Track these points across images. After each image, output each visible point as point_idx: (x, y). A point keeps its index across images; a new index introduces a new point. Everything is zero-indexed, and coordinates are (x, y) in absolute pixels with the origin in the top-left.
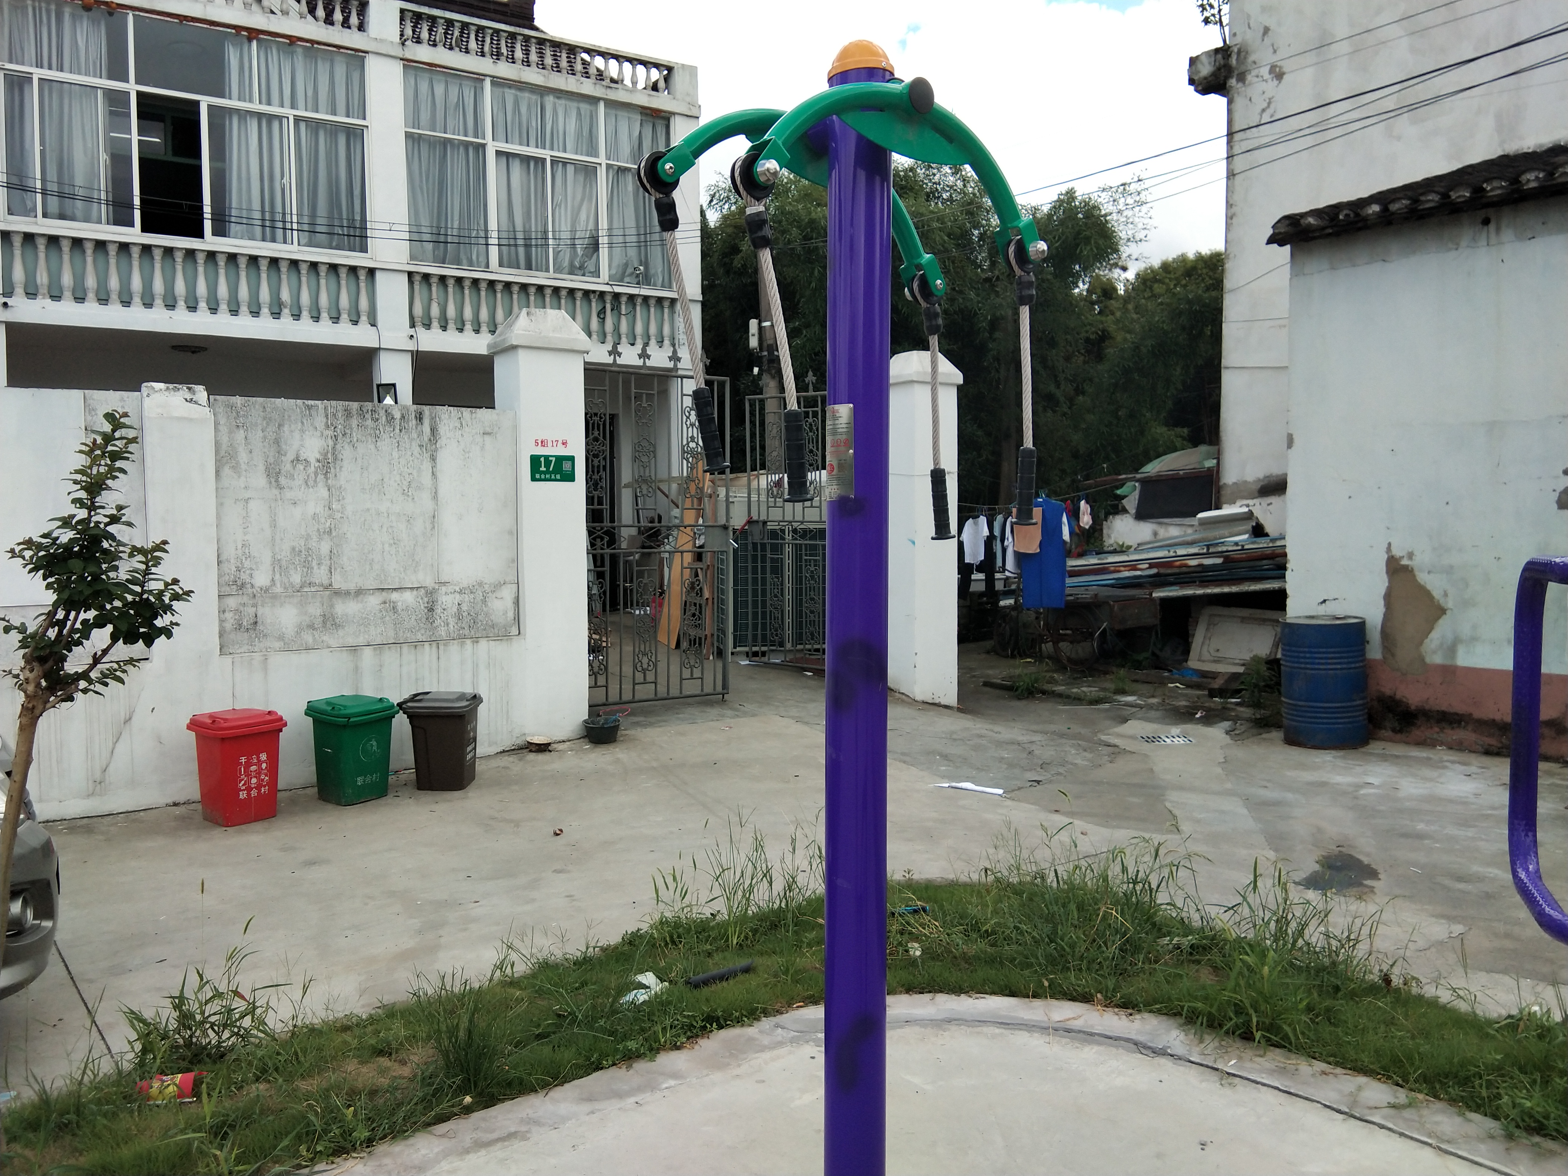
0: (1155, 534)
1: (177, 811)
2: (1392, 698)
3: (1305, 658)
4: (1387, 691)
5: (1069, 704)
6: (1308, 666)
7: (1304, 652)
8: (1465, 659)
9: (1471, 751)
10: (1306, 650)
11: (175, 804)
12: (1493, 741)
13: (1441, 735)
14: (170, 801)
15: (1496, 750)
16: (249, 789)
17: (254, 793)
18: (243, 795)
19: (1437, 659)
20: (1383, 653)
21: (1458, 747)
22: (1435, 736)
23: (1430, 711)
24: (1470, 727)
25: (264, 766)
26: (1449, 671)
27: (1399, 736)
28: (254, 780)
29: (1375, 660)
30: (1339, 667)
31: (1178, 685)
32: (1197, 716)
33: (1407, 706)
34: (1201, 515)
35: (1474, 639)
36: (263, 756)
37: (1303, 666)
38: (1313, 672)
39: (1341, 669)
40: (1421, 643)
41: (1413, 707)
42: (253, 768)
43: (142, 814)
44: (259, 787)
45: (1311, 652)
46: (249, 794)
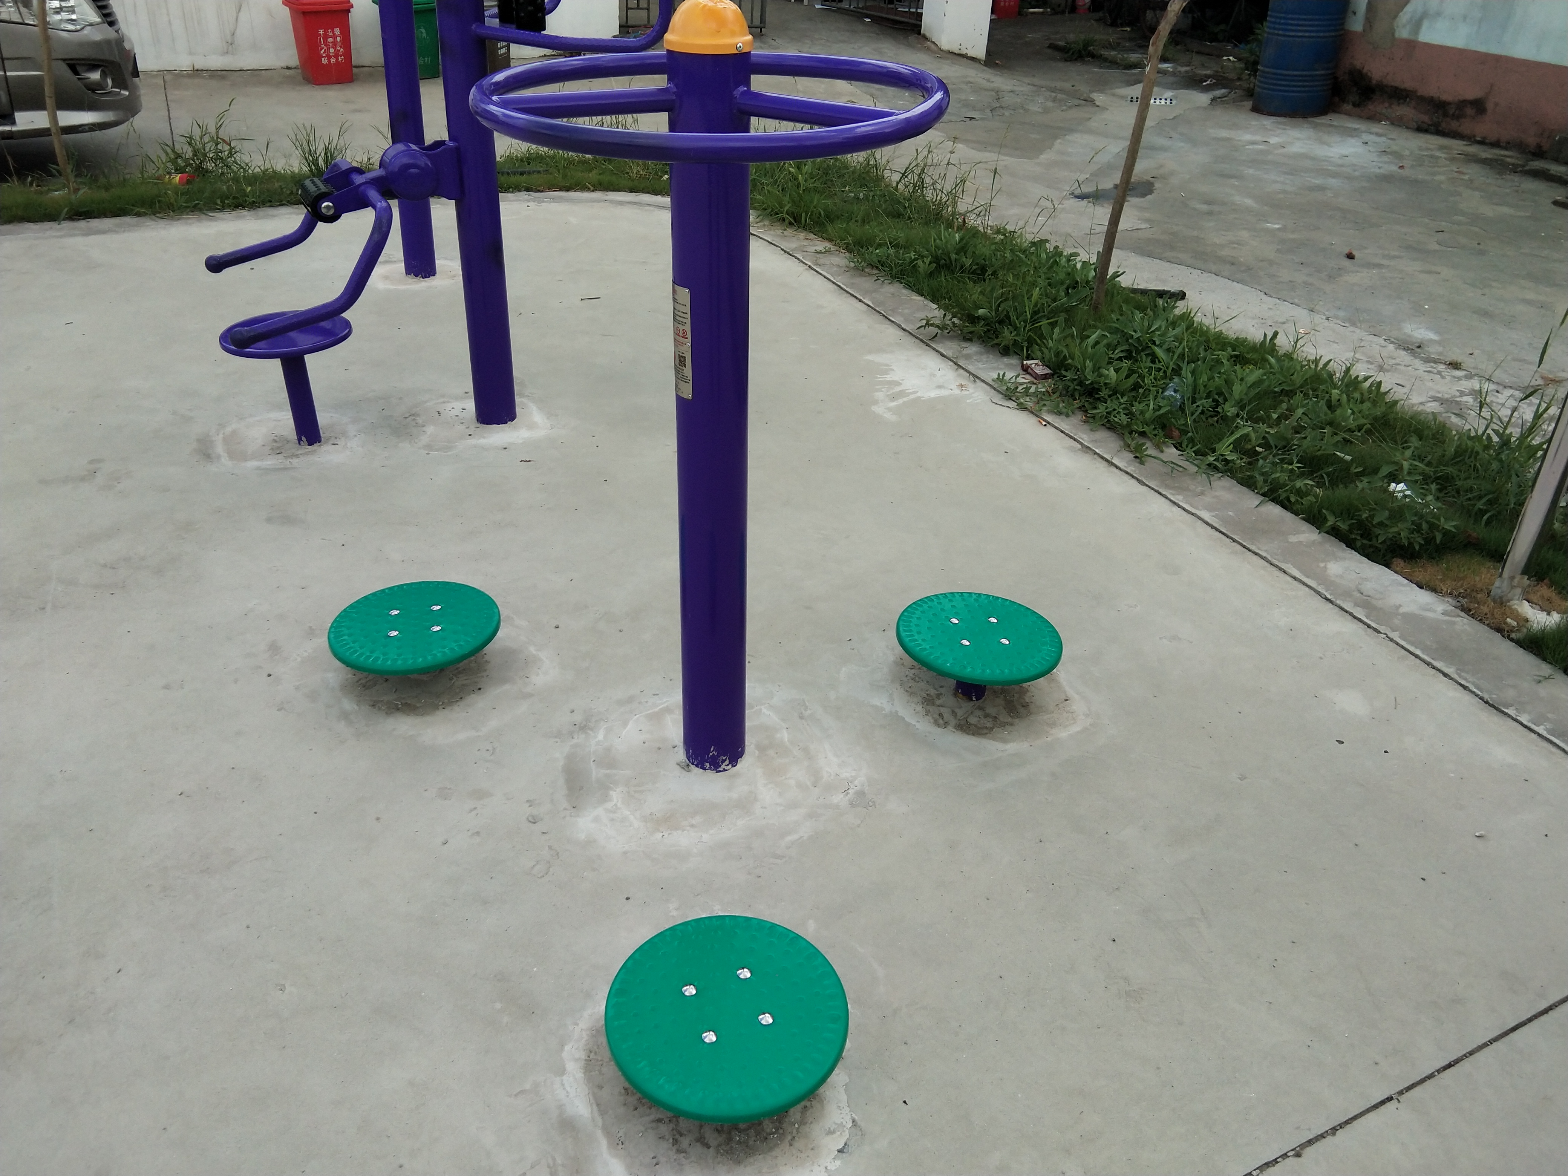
1: (288, 72)
2: (1360, 72)
3: (1279, 24)
4: (1358, 64)
6: (1280, 32)
7: (1280, 18)
8: (1431, 35)
9: (1407, 128)
10: (1282, 15)
11: (288, 68)
12: (1426, 118)
13: (1389, 110)
14: (284, 64)
15: (1425, 126)
16: (329, 57)
17: (333, 60)
18: (325, 61)
19: (1403, 33)
20: (1364, 25)
21: (1398, 123)
22: (1384, 111)
23: (1386, 86)
24: (1413, 103)
25: (338, 39)
26: (1412, 45)
27: (1358, 110)
28: (332, 50)
29: (1356, 32)
30: (1307, 34)
32: (1204, 84)
33: (1370, 79)
35: (1438, 14)
36: (337, 31)
37: (1276, 32)
38: (1283, 39)
39: (1309, 37)
40: (1396, 16)
41: (1374, 82)
42: (330, 40)
43: (263, 72)
44: (336, 56)
45: (1285, 18)
46: (329, 61)
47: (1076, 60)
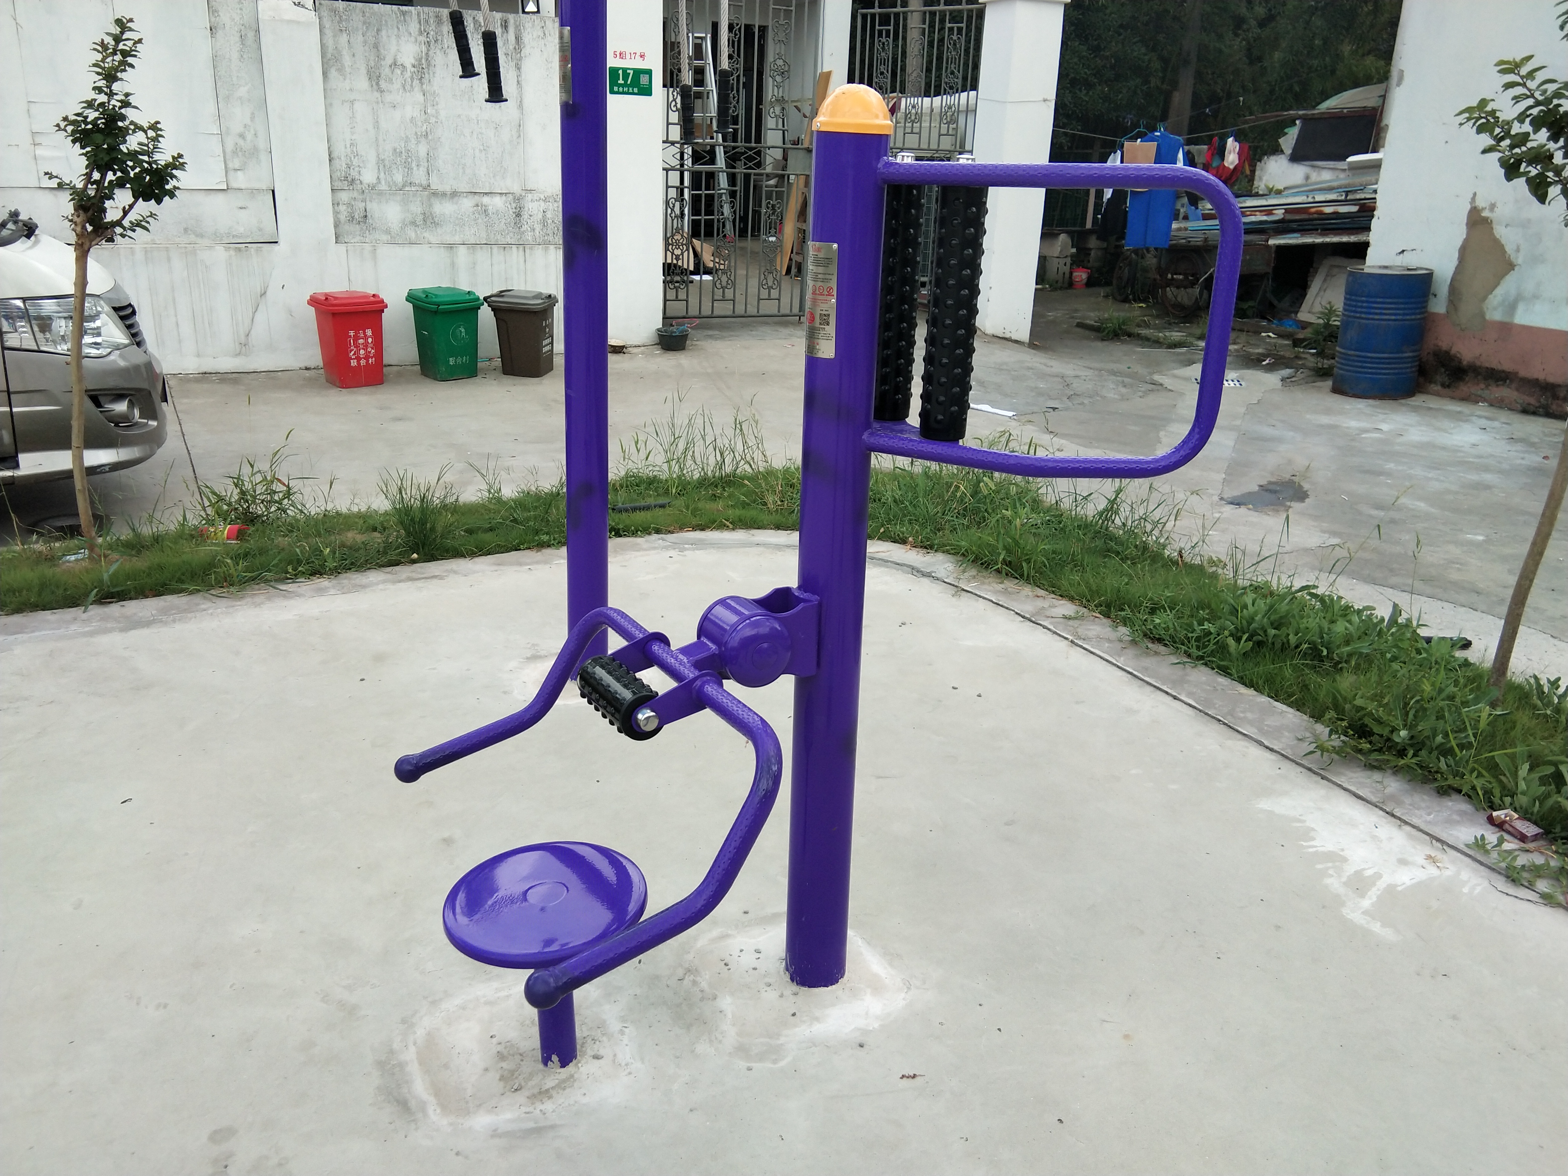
0: (1307, 178)
1: (307, 374)
2: (1447, 353)
3: (1362, 307)
4: (1444, 345)
5: (1150, 347)
6: (1363, 316)
7: (1363, 302)
8: (1523, 317)
9: (1510, 409)
10: (1364, 299)
11: (307, 369)
12: (1532, 401)
13: (1487, 392)
14: (303, 365)
15: (1532, 409)
16: (358, 359)
17: (363, 362)
18: (354, 363)
19: (1495, 315)
20: (1447, 307)
21: (1498, 404)
22: (1479, 393)
23: (1480, 367)
24: (1514, 386)
25: (370, 340)
26: (1506, 329)
27: (1447, 391)
28: (362, 352)
29: (1438, 314)
30: (1393, 317)
31: (1271, 334)
32: (1264, 363)
33: (1460, 361)
34: (1351, 159)
35: (1536, 297)
36: (369, 332)
37: (1358, 315)
38: (1367, 322)
39: (1395, 320)
40: (1485, 298)
41: (1465, 363)
42: (361, 341)
43: (279, 373)
44: (367, 358)
45: (1367, 302)
46: (359, 363)
47: (1112, 339)
